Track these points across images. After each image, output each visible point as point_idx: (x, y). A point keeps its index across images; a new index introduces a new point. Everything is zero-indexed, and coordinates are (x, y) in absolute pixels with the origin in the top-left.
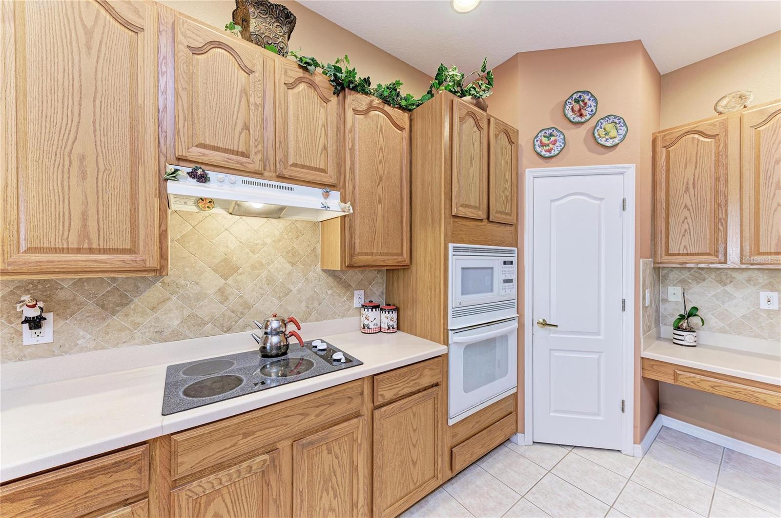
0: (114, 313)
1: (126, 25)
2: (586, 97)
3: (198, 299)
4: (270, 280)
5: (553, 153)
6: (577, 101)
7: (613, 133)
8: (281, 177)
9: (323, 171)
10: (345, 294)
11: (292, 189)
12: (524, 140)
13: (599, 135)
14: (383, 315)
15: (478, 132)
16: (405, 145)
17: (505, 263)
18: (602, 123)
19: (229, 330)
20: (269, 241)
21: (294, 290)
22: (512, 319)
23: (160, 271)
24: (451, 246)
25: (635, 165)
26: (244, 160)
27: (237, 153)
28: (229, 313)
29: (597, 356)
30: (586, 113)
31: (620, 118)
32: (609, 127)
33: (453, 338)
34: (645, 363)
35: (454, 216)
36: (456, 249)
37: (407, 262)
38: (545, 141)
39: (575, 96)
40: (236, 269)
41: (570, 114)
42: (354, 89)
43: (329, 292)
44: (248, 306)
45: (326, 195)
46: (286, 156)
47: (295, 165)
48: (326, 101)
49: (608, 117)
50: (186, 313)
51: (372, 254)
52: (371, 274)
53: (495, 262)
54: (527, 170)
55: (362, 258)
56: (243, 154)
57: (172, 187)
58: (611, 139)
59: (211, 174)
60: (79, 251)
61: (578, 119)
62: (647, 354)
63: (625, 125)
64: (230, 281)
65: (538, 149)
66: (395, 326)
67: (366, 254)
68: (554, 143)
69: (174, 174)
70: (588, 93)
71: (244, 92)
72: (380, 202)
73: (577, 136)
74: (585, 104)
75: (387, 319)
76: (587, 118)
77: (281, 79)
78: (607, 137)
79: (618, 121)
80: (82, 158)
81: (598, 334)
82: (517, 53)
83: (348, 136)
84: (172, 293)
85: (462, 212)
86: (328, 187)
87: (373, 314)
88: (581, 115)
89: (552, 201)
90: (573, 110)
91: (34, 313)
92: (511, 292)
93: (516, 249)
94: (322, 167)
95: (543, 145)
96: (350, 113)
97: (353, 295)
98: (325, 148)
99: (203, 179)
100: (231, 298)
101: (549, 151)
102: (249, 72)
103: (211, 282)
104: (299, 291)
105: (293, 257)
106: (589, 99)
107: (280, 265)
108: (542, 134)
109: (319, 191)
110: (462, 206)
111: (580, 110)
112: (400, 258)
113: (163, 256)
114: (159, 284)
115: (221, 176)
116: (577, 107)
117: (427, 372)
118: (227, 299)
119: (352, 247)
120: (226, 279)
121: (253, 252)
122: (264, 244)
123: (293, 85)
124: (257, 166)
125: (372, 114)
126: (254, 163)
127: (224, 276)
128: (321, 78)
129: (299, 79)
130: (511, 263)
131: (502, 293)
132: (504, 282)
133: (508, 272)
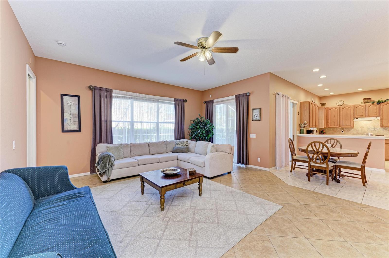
0: (349, 131)
3: (358, 131)
8: (368, 117)
9: (376, 115)
11: (370, 118)
19: (362, 134)
27: (362, 116)
42: (383, 102)
45: (377, 118)
46: (369, 114)
48: (377, 106)
57: (354, 120)
59: (358, 118)
60: (347, 126)
64: (363, 129)
69: (354, 119)
71: (363, 109)
80: (347, 119)
83: (381, 109)
84: (355, 130)
86: (377, 117)
91: (342, 131)
96: (382, 106)
98: (376, 112)
99: (358, 119)
102: (364, 107)
103: (360, 129)
107: (371, 127)
109: (375, 117)
113: (353, 126)
114: (353, 129)
115: (359, 118)
119: (383, 124)
121: (367, 125)
123: (370, 106)
124: (365, 116)
125: (388, 104)
126: (364, 116)
127: (362, 128)
128: (375, 103)
129: (371, 105)
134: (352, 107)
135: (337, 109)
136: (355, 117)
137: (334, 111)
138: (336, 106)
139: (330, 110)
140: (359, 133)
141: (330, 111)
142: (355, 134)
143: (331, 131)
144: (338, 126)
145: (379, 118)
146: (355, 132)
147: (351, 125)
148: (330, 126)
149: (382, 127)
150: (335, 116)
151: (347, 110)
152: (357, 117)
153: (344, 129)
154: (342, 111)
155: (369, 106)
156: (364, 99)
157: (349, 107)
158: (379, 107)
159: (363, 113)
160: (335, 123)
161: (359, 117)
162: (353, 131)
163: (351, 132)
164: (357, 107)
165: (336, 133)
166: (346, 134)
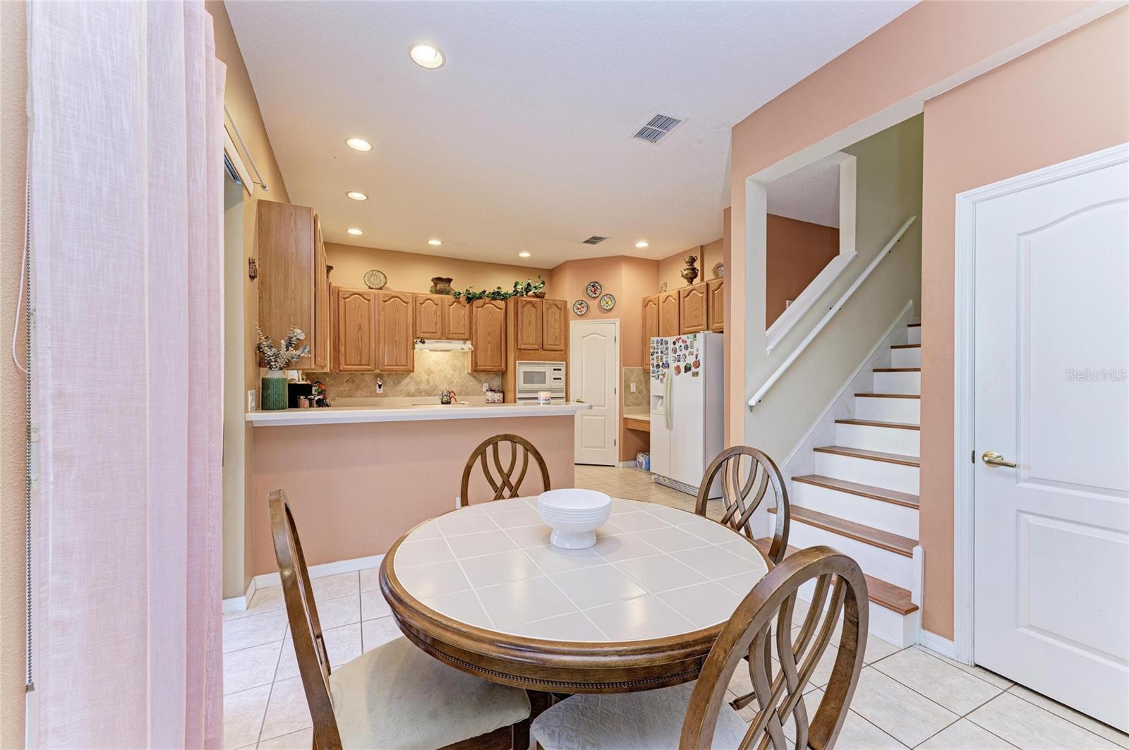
0: (397, 385)
1: (405, 302)
2: (596, 285)
5: (583, 313)
6: (593, 286)
7: (610, 303)
8: (447, 339)
9: (464, 334)
10: (479, 385)
11: (451, 342)
12: (570, 306)
13: (602, 303)
14: (496, 394)
15: (534, 309)
16: (503, 316)
17: (555, 370)
18: (604, 298)
19: (430, 395)
20: (445, 359)
21: (455, 381)
23: (413, 371)
24: (517, 362)
25: (619, 320)
27: (433, 333)
29: (603, 418)
30: (598, 293)
32: (608, 300)
34: (626, 420)
35: (520, 349)
36: (519, 363)
37: (504, 369)
38: (579, 306)
39: (591, 284)
40: (432, 372)
41: (591, 294)
42: (477, 298)
43: (471, 383)
44: (436, 387)
45: (465, 343)
46: (449, 330)
47: (452, 334)
48: (465, 307)
49: (606, 294)
50: (417, 387)
51: (487, 365)
52: (492, 376)
53: (547, 369)
54: (571, 322)
55: (480, 367)
56: (436, 333)
57: (415, 347)
58: (609, 306)
59: (426, 341)
60: (395, 366)
61: (594, 295)
62: (625, 416)
63: (614, 299)
64: (431, 377)
65: (576, 311)
66: (501, 400)
67: (484, 365)
68: (583, 308)
69: (416, 343)
70: (597, 283)
71: (436, 312)
72: (489, 343)
73: (593, 304)
74: (596, 288)
75: (498, 396)
76: (598, 295)
77: (447, 304)
78: (607, 304)
79: (611, 296)
80: (396, 341)
81: (604, 406)
82: (567, 261)
83: (474, 318)
85: (523, 347)
86: (465, 340)
87: (490, 394)
88: (595, 294)
89: (583, 337)
90: (591, 291)
91: (380, 383)
92: (562, 384)
93: (564, 363)
94: (463, 332)
95: (578, 309)
96: (474, 309)
97: (483, 385)
98: (464, 325)
99: (424, 343)
101: (581, 312)
102: (437, 305)
103: (424, 377)
104: (457, 382)
105: (454, 368)
106: (598, 286)
107: (448, 371)
108: (577, 303)
109: (462, 342)
110: (524, 344)
111: (595, 291)
112: (500, 368)
113: (413, 365)
114: (410, 376)
115: (428, 341)
116: (593, 290)
119: (476, 363)
122: (443, 360)
123: (452, 305)
124: (440, 336)
125: (485, 306)
126: (438, 335)
127: (429, 375)
128: (463, 299)
129: (454, 302)
130: (560, 370)
131: (553, 384)
132: (555, 379)
133: (557, 374)
134: (410, 300)
135: (369, 300)
136: (418, 338)
137: (359, 307)
138: (363, 288)
139: (345, 298)
140: (422, 392)
141: (345, 302)
142: (413, 395)
143: (345, 384)
144: (368, 367)
145: (469, 343)
146: (412, 389)
147: (406, 362)
148: (346, 365)
149: (475, 371)
150: (360, 325)
151: (397, 308)
152: (421, 335)
153: (385, 379)
154: (383, 309)
155: (450, 306)
156: (438, 280)
157: (402, 297)
158: (471, 312)
159: (436, 324)
160: (361, 355)
161: (428, 339)
162: (407, 384)
163: (403, 388)
164: (421, 304)
165: (359, 392)
166: (390, 396)
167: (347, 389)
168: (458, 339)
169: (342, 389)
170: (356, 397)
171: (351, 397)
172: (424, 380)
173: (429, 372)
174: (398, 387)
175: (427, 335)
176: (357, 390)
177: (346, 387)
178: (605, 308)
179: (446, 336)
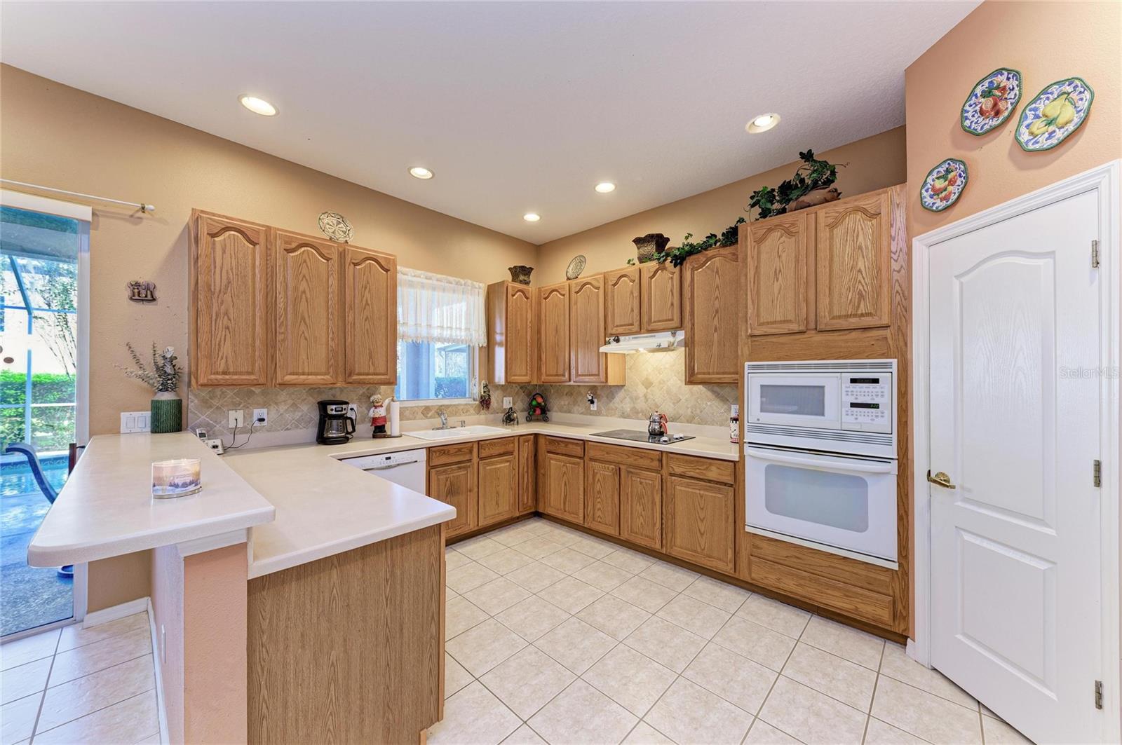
1: (596, 288)
2: (1001, 80)
3: (636, 399)
4: (669, 392)
5: (953, 199)
6: (986, 94)
7: (1065, 115)
8: (649, 331)
9: (672, 320)
10: (722, 408)
11: (654, 336)
13: (1031, 133)
17: (853, 381)
18: (1036, 109)
20: (667, 366)
21: (683, 400)
22: (886, 460)
24: (747, 364)
26: (631, 327)
27: (628, 325)
28: (648, 409)
30: (1008, 104)
31: (1070, 81)
32: (1054, 107)
33: (748, 451)
35: (752, 336)
36: (751, 368)
38: (940, 184)
39: (979, 91)
40: (651, 384)
41: (977, 122)
42: (691, 254)
43: (709, 404)
45: (674, 334)
46: (650, 319)
47: (655, 322)
48: (672, 274)
49: (1045, 92)
51: (709, 374)
53: (831, 380)
54: (914, 240)
55: (699, 376)
56: (632, 325)
57: (608, 348)
58: (1060, 128)
59: (621, 338)
60: (588, 375)
61: (995, 122)
63: (1086, 87)
64: (649, 391)
65: (929, 201)
67: (704, 374)
68: (952, 183)
69: (609, 342)
70: (999, 72)
71: (632, 292)
72: (716, 330)
73: (990, 154)
74: (1004, 89)
76: (1006, 114)
77: (647, 276)
78: (1051, 128)
79: (1073, 86)
80: (588, 343)
81: (1045, 522)
83: (687, 290)
84: (627, 395)
85: (759, 331)
86: (674, 331)
88: (998, 113)
90: (982, 112)
91: (590, 398)
92: (885, 421)
93: (895, 361)
94: (670, 317)
95: (937, 192)
96: (688, 273)
97: (730, 408)
98: (671, 304)
99: (617, 341)
100: (649, 400)
101: (946, 198)
102: (634, 281)
103: (641, 390)
106: (1008, 79)
107: (673, 382)
108: (935, 175)
109: (670, 333)
110: (761, 325)
111: (995, 105)
114: (623, 390)
115: (624, 338)
116: (987, 103)
117: (713, 468)
118: (647, 401)
119: (691, 368)
120: (647, 389)
121: (659, 373)
122: (665, 368)
123: (654, 276)
124: (639, 328)
125: (711, 262)
126: (636, 328)
127: (646, 387)
128: (670, 261)
129: (657, 270)
130: (876, 381)
131: (846, 419)
132: (853, 405)
133: (865, 393)
134: (601, 284)
135: (564, 295)
136: (611, 335)
137: (556, 306)
138: (563, 281)
139: (545, 299)
140: (638, 413)
141: (546, 304)
142: (628, 417)
144: (563, 379)
145: (681, 335)
146: (627, 407)
147: (599, 371)
148: (547, 376)
149: (691, 382)
150: (557, 327)
151: (589, 297)
152: (614, 331)
154: (576, 302)
155: (652, 277)
157: (594, 282)
158: (681, 280)
159: (632, 310)
160: (558, 364)
161: (624, 334)
162: (622, 402)
163: (617, 405)
164: (614, 285)
165: (576, 408)
166: (603, 415)
167: (567, 403)
168: (664, 330)
169: (562, 403)
170: (573, 413)
171: (570, 412)
172: (641, 395)
173: (648, 384)
174: (611, 404)
175: (620, 330)
176: (574, 405)
177: (565, 401)
178: (1044, 143)
179: (644, 326)
